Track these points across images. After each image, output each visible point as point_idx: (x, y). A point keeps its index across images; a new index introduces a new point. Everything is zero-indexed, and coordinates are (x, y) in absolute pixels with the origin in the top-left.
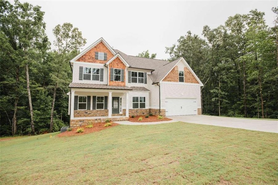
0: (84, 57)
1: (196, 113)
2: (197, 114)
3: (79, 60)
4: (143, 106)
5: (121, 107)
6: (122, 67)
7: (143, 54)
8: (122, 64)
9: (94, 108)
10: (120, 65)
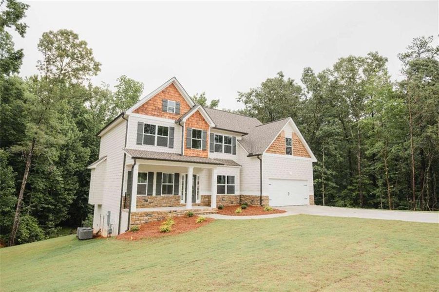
0: (146, 106)
1: (307, 202)
2: (309, 204)
3: (137, 111)
4: (231, 190)
5: (198, 191)
6: (204, 127)
7: (195, 99)
8: (204, 122)
9: (158, 193)
10: (201, 123)
